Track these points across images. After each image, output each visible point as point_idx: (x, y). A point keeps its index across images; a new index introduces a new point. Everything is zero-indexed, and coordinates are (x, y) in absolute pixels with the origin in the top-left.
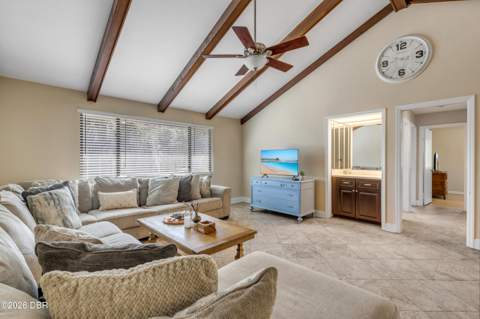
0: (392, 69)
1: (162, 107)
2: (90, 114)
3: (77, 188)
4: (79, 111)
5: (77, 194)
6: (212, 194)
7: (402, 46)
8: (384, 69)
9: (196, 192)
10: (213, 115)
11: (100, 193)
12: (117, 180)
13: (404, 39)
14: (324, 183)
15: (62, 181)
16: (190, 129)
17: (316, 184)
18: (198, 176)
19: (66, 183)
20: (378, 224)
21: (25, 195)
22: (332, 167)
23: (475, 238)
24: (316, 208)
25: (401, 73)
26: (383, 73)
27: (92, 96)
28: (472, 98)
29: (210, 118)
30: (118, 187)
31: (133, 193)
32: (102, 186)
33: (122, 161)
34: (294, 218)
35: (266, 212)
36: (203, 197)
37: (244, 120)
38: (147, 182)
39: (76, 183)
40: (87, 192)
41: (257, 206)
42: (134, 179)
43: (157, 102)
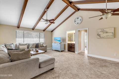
0: (76, 22)
1: (33, 29)
2: (18, 31)
3: (15, 45)
4: (16, 30)
5: (15, 46)
6: (43, 46)
7: (78, 18)
8: (75, 22)
9: (40, 46)
10: (45, 30)
11: (19, 46)
12: (23, 44)
13: (78, 17)
14: (66, 44)
15: (12, 43)
16: (39, 33)
17: (64, 44)
18: (40, 43)
19: (13, 44)
20: (74, 52)
21: (5, 46)
22: (68, 41)
23: (88, 54)
24: (64, 49)
25: (78, 23)
26: (75, 23)
27: (18, 27)
28: (88, 29)
29: (44, 31)
30: (23, 45)
31: (26, 46)
32: (20, 45)
33: (25, 40)
34: (59, 51)
35: (56, 50)
36: (41, 47)
37: (52, 31)
38: (29, 44)
39: (15, 44)
40: (17, 46)
41: (53, 49)
42: (27, 43)
43: (32, 28)
